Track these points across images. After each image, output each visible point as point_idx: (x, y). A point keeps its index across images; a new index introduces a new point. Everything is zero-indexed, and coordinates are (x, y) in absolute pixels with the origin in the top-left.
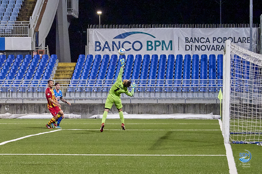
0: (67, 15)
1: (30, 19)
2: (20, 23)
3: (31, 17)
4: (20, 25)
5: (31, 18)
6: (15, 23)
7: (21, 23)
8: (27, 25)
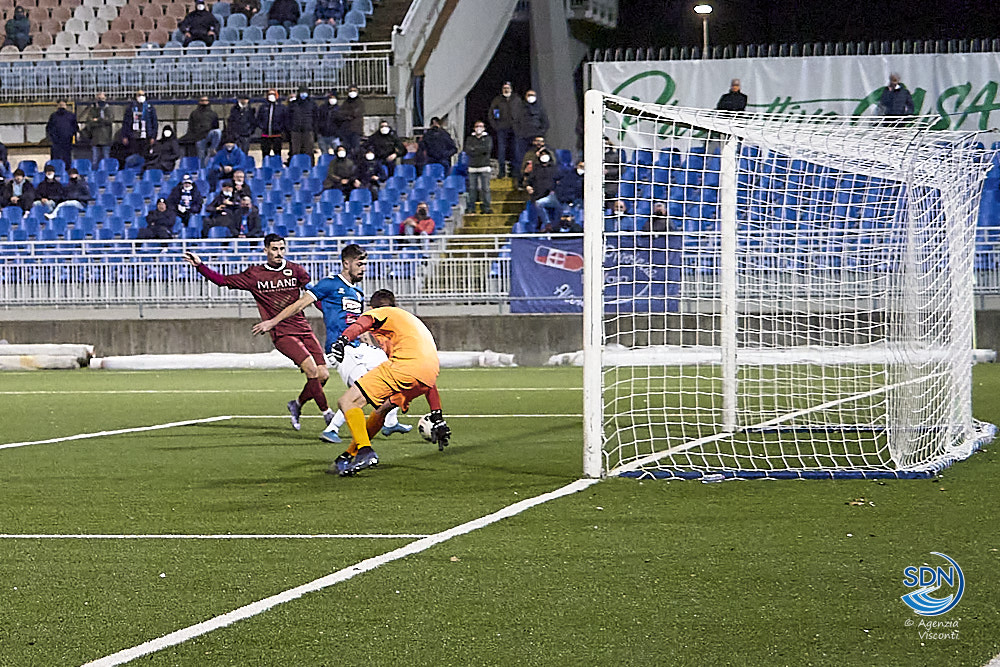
0: (569, 21)
1: (394, 33)
2: (361, 48)
3: (395, 27)
4: (361, 56)
5: (399, 31)
6: (354, 48)
7: (365, 48)
8: (384, 55)
